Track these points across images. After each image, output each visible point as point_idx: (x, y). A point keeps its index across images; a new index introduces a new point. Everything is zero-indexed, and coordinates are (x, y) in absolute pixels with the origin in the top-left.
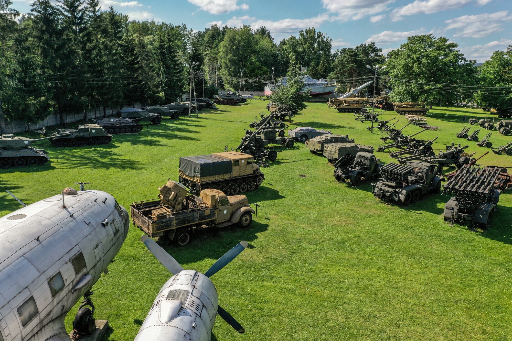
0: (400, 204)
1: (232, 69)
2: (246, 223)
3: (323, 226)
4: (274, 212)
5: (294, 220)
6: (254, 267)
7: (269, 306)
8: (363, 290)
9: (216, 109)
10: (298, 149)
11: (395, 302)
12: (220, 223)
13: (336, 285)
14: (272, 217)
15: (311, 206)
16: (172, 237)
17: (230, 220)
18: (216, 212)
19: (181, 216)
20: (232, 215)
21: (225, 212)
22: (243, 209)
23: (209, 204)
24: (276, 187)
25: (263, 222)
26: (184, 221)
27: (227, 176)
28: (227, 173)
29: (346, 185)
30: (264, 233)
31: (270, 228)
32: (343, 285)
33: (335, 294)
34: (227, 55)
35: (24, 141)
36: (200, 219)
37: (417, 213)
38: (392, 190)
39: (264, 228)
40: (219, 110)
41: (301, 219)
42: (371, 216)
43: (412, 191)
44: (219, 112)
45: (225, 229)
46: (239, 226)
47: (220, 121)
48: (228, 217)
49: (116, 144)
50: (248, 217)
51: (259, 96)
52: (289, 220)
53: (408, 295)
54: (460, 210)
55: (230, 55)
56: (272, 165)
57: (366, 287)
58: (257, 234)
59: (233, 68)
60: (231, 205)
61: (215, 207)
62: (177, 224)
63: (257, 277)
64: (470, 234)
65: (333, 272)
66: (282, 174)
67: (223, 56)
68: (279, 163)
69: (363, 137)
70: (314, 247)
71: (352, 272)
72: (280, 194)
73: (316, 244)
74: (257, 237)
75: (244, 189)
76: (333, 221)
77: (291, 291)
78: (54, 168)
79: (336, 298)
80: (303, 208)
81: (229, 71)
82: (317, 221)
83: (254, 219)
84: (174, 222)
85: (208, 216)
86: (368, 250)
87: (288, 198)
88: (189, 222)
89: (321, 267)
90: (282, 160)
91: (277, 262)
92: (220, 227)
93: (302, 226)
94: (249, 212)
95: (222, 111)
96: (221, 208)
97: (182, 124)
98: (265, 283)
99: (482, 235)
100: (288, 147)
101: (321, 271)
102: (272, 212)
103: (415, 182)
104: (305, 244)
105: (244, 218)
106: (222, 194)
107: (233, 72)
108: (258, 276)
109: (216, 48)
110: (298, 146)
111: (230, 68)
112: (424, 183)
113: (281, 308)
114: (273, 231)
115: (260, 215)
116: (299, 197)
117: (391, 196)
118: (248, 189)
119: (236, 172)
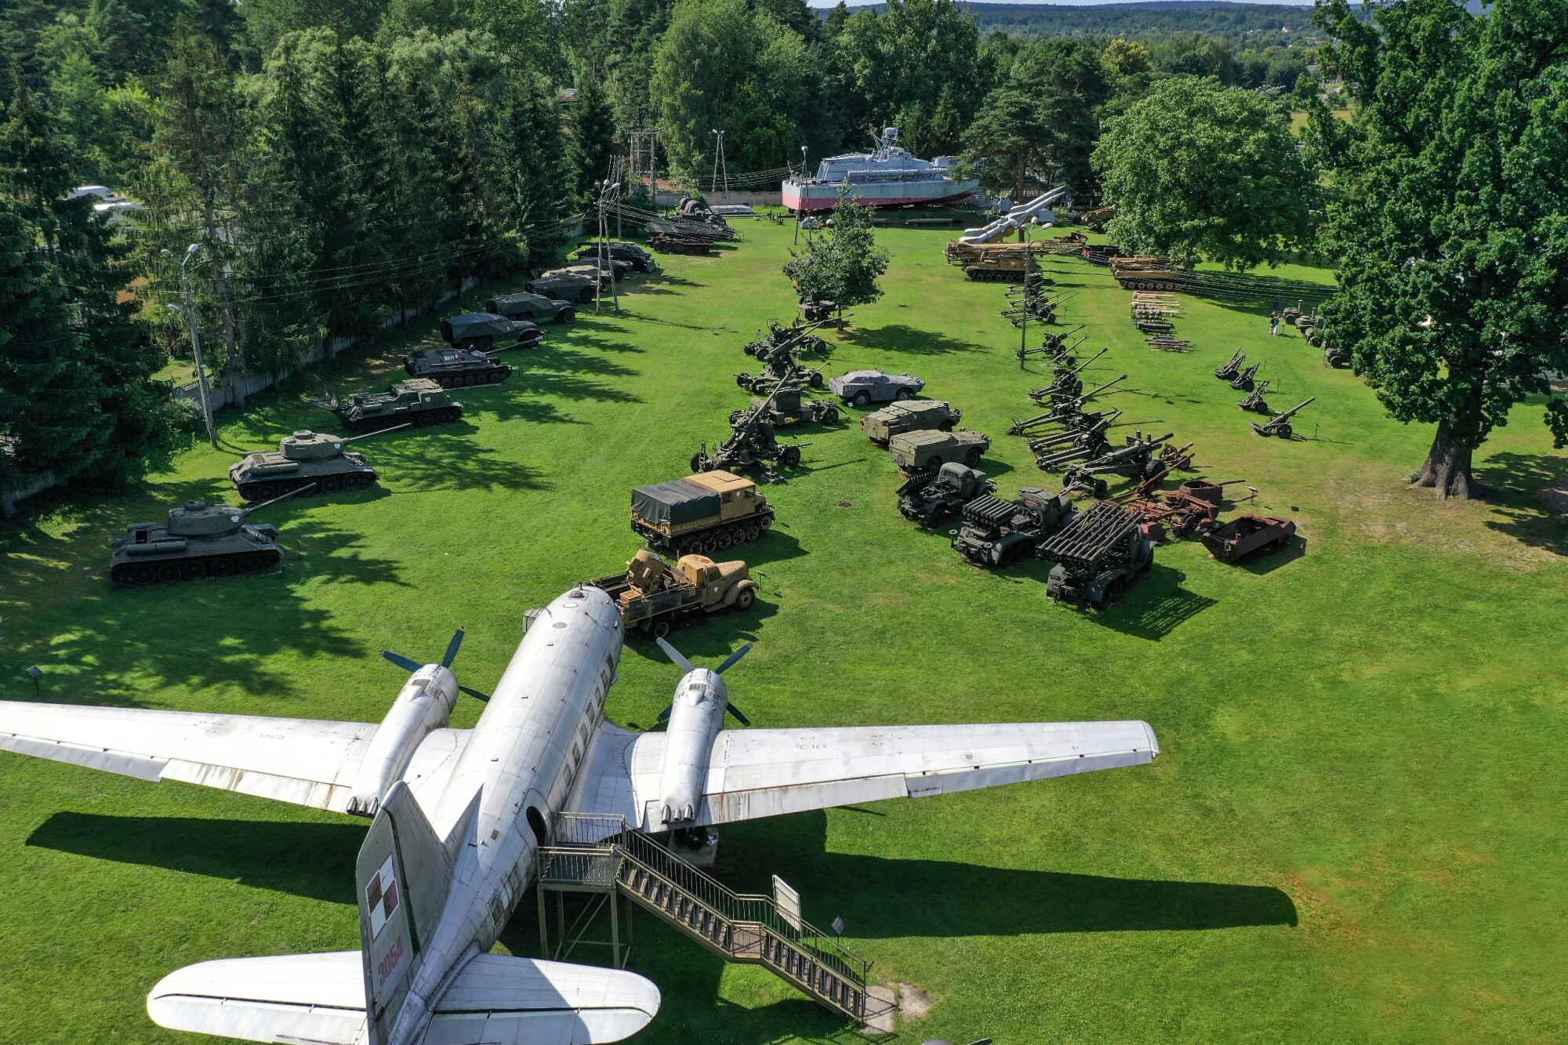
0: (990, 566)
1: (691, 124)
2: (745, 604)
3: (860, 606)
4: (788, 583)
5: (819, 597)
6: (758, 668)
7: (776, 710)
8: (891, 693)
9: (657, 274)
10: (847, 428)
11: (925, 706)
12: (707, 606)
13: (860, 687)
14: (786, 592)
15: (848, 571)
16: (646, 628)
17: (722, 601)
18: (704, 591)
19: (659, 600)
20: (726, 592)
21: (716, 589)
22: (742, 584)
23: (694, 580)
24: (794, 532)
25: (770, 600)
26: (663, 606)
27: (712, 521)
28: (712, 515)
29: (919, 526)
30: (772, 618)
31: (780, 611)
32: (868, 688)
33: (856, 697)
34: (678, 84)
35: (333, 444)
36: (683, 603)
37: (1017, 582)
38: (979, 543)
39: (771, 610)
40: (665, 279)
41: (829, 595)
42: (940, 588)
43: (1015, 545)
44: (665, 286)
45: (716, 613)
46: (736, 607)
47: (671, 329)
48: (720, 597)
49: (471, 421)
50: (748, 595)
51: (767, 205)
52: (810, 597)
53: (944, 698)
54: (1068, 582)
55: (684, 85)
56: (791, 476)
57: (896, 690)
58: (763, 621)
59: (693, 121)
60: (724, 579)
61: (702, 585)
62: (654, 611)
63: (762, 680)
64: (1076, 618)
65: (859, 673)
66: (807, 501)
67: (665, 86)
68: (806, 471)
69: (997, 385)
70: (841, 639)
71: (885, 672)
72: (801, 545)
73: (844, 635)
74: (761, 626)
75: (739, 539)
76: (878, 599)
77: (804, 695)
78: (387, 493)
79: (856, 702)
80: (835, 574)
81: (682, 127)
82: (853, 598)
83: (758, 595)
84: (650, 608)
85: (694, 598)
86: (914, 643)
87: (813, 555)
88: (668, 607)
89: (845, 666)
90: (811, 461)
91: (788, 660)
92: (708, 610)
93: (830, 606)
94: (748, 589)
95: (673, 281)
96: (710, 584)
97: (585, 341)
98: (772, 686)
99: (1093, 619)
100: (827, 425)
101: (844, 672)
102: (786, 583)
103: (1025, 527)
104: (829, 634)
105: (743, 598)
106: (711, 564)
107: (692, 132)
108: (763, 678)
109: (644, 55)
110: (848, 420)
111: (686, 122)
112: (1039, 527)
113: (789, 712)
114: (785, 614)
115: (766, 588)
116: (831, 554)
117: (978, 552)
118: (746, 540)
119: (727, 513)
